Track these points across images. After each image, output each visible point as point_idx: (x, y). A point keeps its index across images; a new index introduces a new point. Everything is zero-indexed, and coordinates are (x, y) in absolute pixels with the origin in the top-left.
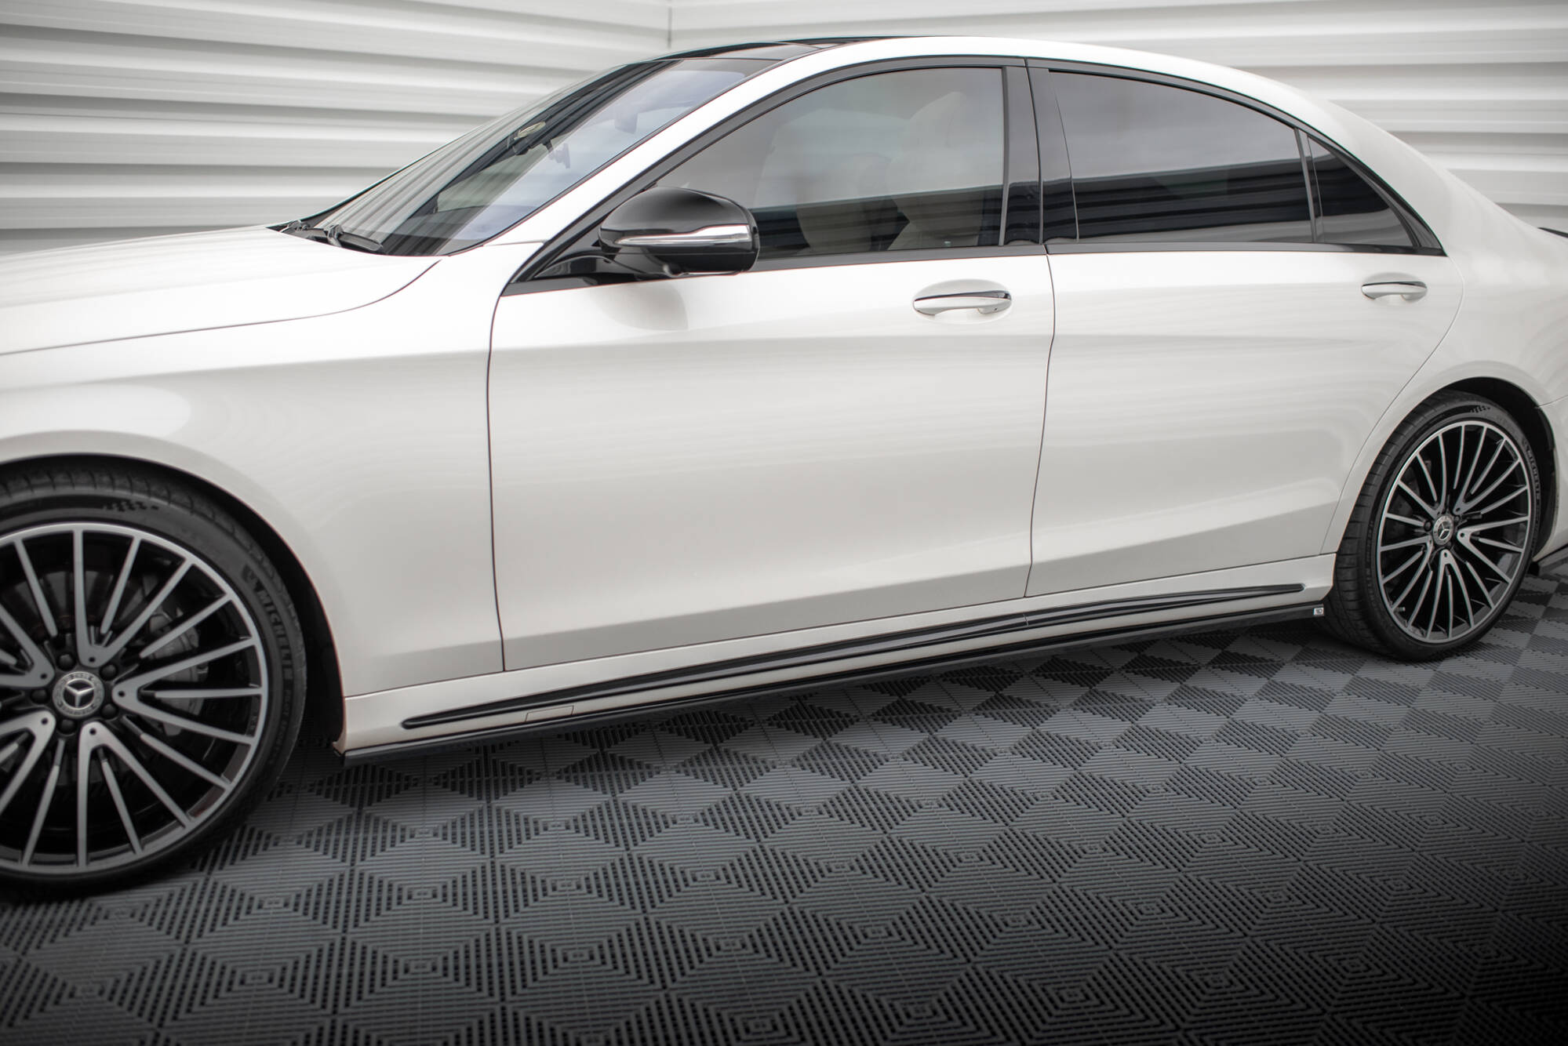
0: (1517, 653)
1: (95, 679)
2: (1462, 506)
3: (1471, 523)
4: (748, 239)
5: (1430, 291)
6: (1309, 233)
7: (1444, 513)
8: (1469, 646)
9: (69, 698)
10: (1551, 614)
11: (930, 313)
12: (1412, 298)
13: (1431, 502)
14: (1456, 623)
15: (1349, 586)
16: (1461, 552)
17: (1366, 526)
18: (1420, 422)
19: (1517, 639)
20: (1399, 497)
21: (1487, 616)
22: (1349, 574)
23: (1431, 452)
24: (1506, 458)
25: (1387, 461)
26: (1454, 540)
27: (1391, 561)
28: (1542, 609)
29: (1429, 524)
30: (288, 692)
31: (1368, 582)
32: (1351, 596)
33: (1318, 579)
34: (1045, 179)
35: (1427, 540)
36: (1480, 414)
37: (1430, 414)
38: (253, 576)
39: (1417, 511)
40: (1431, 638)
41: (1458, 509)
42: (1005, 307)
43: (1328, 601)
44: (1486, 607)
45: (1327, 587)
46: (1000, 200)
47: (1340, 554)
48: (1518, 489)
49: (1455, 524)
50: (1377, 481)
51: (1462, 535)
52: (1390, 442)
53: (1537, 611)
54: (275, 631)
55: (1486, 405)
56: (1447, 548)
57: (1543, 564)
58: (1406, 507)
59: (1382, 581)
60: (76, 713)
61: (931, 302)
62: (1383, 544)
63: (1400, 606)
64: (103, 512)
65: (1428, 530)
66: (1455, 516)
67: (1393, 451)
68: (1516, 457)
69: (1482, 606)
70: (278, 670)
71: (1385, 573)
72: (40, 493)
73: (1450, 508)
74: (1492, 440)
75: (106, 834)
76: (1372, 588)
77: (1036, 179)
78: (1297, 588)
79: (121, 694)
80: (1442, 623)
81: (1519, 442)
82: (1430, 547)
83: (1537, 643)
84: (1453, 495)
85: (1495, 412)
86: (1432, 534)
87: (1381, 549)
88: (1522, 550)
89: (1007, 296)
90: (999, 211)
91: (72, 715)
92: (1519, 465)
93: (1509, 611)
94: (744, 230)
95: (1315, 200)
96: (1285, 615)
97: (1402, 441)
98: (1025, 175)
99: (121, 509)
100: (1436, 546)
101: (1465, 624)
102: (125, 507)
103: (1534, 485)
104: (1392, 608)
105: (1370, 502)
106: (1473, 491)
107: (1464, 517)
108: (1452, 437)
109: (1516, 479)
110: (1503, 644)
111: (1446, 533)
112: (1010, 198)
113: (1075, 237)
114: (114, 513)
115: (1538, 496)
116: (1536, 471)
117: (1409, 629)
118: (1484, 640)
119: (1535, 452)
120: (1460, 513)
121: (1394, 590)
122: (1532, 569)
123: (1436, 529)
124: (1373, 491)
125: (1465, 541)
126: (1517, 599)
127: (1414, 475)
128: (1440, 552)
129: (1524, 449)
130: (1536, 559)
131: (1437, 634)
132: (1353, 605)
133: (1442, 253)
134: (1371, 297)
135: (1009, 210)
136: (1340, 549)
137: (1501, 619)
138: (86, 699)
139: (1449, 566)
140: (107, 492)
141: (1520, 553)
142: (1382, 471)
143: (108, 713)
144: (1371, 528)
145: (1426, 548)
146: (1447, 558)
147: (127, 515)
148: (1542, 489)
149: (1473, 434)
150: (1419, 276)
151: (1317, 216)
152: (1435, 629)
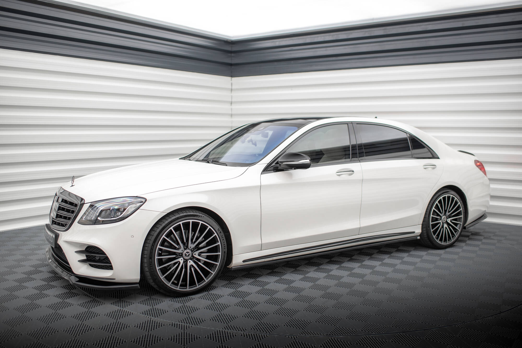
0: (463, 247)
1: (190, 251)
2: (448, 214)
3: (450, 217)
4: (309, 162)
5: (437, 166)
6: (411, 154)
7: (444, 215)
8: (451, 246)
9: (186, 255)
10: (470, 239)
11: (339, 175)
12: (434, 168)
13: (441, 213)
14: (449, 240)
15: (425, 232)
16: (448, 224)
17: (427, 218)
18: (437, 195)
19: (463, 244)
20: (434, 212)
21: (455, 239)
22: (424, 229)
23: (440, 202)
24: (456, 203)
25: (431, 204)
26: (446, 221)
27: (434, 226)
28: (468, 238)
29: (441, 218)
30: (225, 254)
31: (429, 231)
32: (425, 234)
33: (418, 230)
34: (357, 143)
35: (440, 221)
36: (450, 193)
37: (439, 193)
38: (220, 230)
39: (438, 215)
40: (443, 243)
41: (447, 214)
42: (353, 173)
43: (420, 235)
44: (455, 236)
45: (420, 232)
46: (350, 148)
47: (422, 225)
48: (459, 209)
49: (447, 218)
50: (429, 208)
51: (448, 220)
52: (431, 200)
53: (467, 239)
54: (223, 241)
55: (451, 191)
56: (445, 223)
57: (467, 227)
58: (436, 214)
59: (432, 231)
60: (187, 258)
61: (339, 173)
62: (432, 222)
63: (436, 236)
64: (195, 218)
65: (441, 219)
66: (446, 216)
67: (432, 202)
68: (458, 202)
69: (454, 236)
70: (223, 249)
71: (432, 229)
72: (185, 214)
73: (445, 214)
74: (453, 199)
75: (192, 283)
76: (430, 232)
77: (356, 143)
78: (414, 232)
79: (195, 254)
80: (445, 240)
81: (459, 199)
82: (441, 223)
83: (467, 245)
84: (446, 211)
85: (453, 192)
86: (442, 220)
87: (431, 223)
88: (462, 223)
89: (353, 171)
90: (350, 150)
91: (186, 259)
92: (459, 204)
93: (459, 239)
94: (308, 160)
95: (411, 146)
96: (408, 239)
97: (434, 199)
98: (354, 142)
99: (198, 217)
100: (443, 223)
101: (450, 241)
102: (199, 217)
103: (463, 208)
104: (434, 237)
105: (428, 213)
106: (450, 210)
107: (448, 216)
108: (444, 198)
109: (459, 208)
110: (459, 245)
111: (445, 220)
112: (352, 147)
113: (364, 156)
114: (197, 218)
115: (464, 211)
116: (463, 205)
117: (438, 241)
118: (455, 244)
119: (463, 201)
120: (447, 215)
121: (434, 233)
122: (464, 228)
123: (442, 219)
124: (428, 211)
125: (449, 221)
126: (461, 237)
127: (437, 207)
128: (443, 224)
129: (460, 200)
130: (465, 226)
131: (444, 243)
132: (426, 236)
133: (438, 158)
134: (425, 168)
135: (352, 150)
136: (423, 223)
137: (457, 240)
138: (189, 255)
139: (446, 227)
140: (196, 214)
141: (461, 224)
142: (430, 206)
143: (193, 258)
144: (428, 219)
145: (440, 223)
146: (445, 225)
147: (199, 218)
148: (465, 209)
149: (449, 197)
150: (434, 164)
151: (412, 149)
152: (444, 242)
